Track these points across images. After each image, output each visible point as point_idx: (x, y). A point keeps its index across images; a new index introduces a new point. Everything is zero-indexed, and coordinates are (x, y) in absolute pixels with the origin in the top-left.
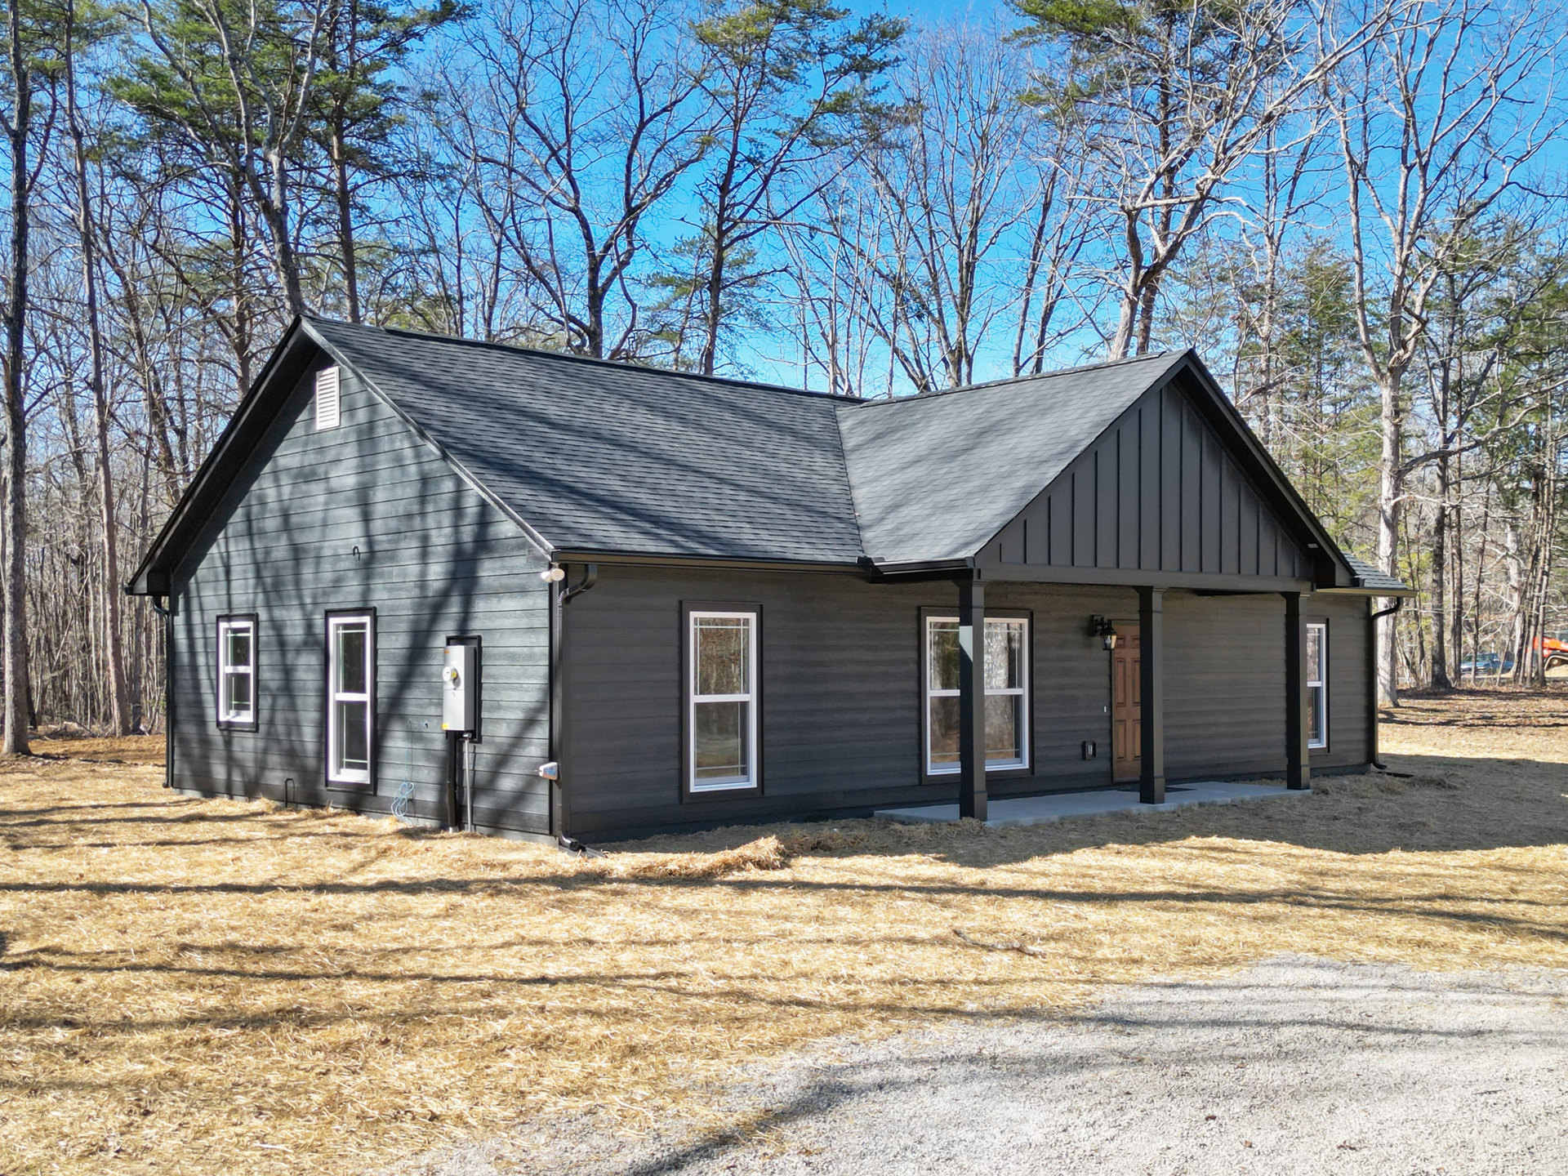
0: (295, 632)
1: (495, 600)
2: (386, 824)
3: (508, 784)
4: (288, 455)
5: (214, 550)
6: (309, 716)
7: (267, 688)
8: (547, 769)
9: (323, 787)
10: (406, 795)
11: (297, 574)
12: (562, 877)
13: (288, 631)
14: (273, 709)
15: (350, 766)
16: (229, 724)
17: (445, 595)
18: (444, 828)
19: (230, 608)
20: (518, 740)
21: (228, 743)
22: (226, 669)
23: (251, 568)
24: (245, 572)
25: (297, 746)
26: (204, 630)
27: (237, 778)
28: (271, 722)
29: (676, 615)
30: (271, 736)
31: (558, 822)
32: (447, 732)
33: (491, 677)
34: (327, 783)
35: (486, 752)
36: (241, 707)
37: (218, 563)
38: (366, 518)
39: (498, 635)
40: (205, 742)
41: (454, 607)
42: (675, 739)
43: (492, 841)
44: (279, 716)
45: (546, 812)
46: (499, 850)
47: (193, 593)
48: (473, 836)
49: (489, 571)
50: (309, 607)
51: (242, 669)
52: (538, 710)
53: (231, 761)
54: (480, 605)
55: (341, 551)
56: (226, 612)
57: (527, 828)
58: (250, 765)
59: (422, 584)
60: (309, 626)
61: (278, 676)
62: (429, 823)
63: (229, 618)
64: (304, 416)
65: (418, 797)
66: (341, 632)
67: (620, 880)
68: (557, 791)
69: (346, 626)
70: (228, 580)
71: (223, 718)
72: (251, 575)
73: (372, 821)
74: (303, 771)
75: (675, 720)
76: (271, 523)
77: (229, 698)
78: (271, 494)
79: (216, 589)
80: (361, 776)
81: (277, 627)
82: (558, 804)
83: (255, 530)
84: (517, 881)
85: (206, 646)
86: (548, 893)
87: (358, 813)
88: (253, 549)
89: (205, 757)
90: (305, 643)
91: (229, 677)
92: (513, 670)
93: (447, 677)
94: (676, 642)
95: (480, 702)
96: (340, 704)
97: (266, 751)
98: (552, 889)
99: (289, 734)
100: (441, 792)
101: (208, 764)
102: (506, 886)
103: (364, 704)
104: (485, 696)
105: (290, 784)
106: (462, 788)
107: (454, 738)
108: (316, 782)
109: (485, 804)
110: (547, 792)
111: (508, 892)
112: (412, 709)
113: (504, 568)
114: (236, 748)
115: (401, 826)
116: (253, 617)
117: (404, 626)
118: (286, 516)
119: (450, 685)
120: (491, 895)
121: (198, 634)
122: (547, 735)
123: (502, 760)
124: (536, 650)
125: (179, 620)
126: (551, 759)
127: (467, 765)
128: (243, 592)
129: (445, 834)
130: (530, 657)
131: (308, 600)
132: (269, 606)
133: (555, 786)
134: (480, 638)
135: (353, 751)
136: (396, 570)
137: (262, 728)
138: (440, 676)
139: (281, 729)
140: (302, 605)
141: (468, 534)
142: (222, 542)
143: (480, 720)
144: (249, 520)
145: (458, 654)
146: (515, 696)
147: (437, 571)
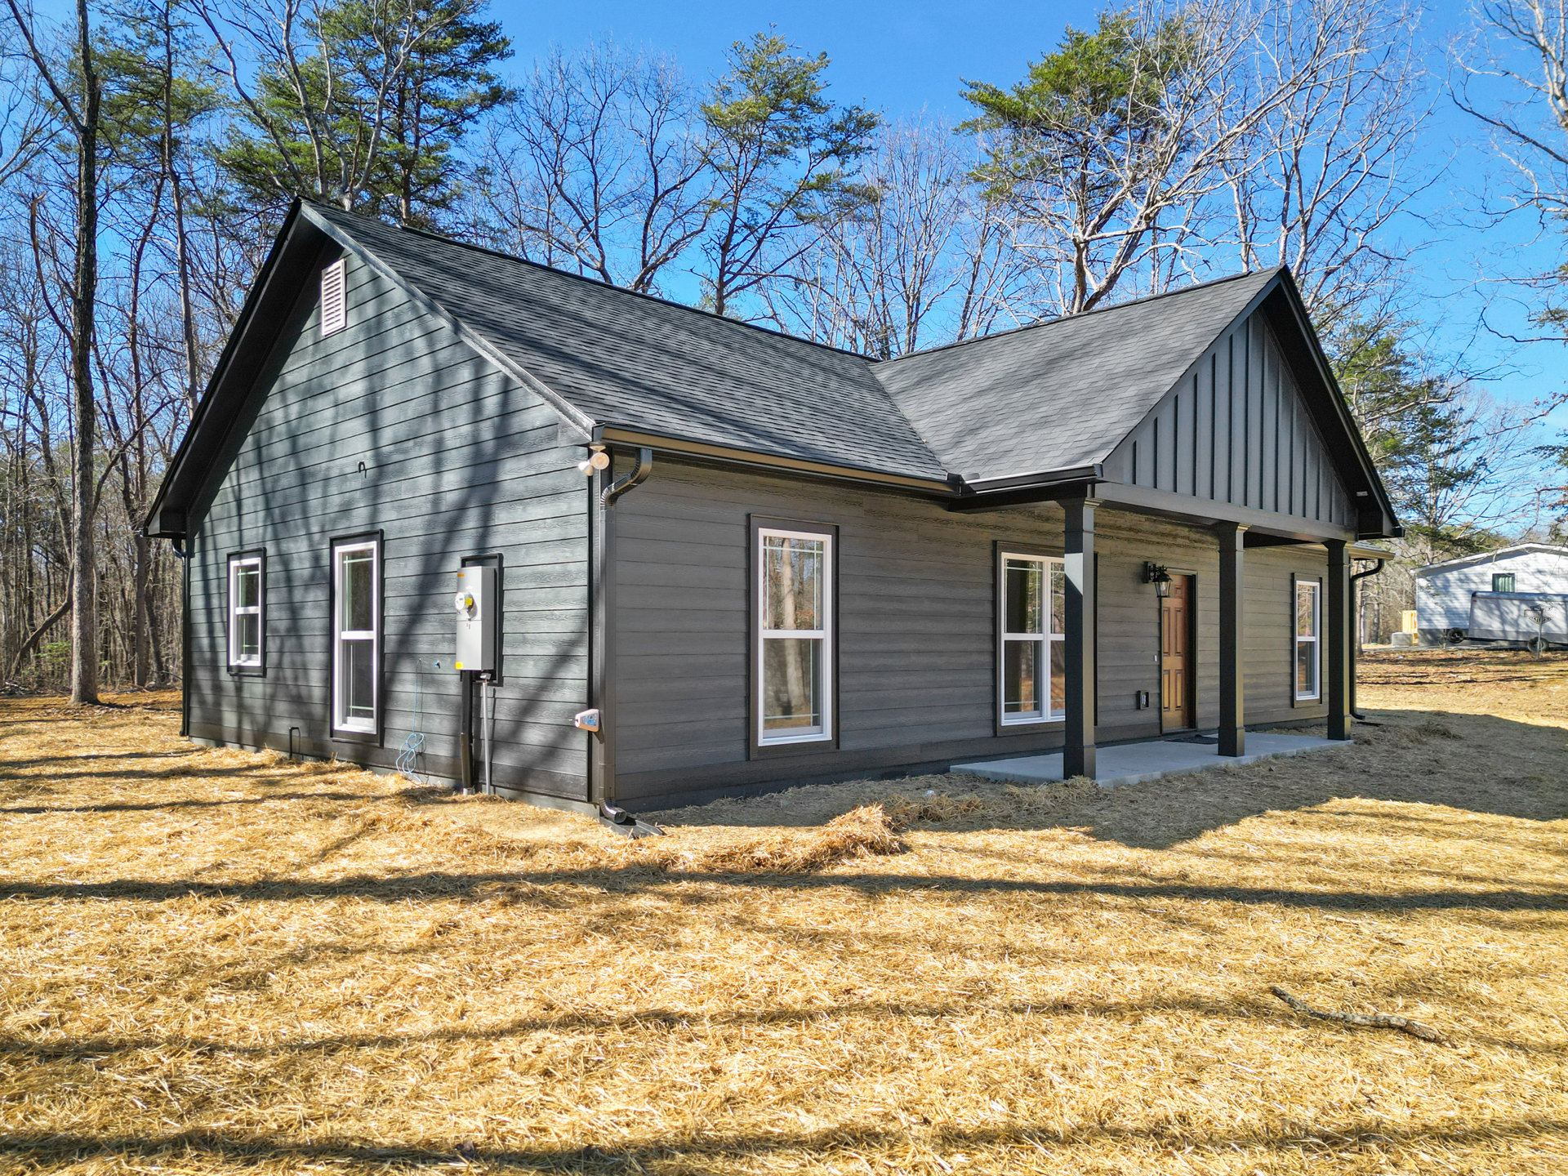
0: (302, 566)
1: (519, 508)
2: (390, 783)
3: (535, 736)
4: (296, 371)
5: (226, 484)
6: (317, 658)
7: (275, 630)
8: (587, 718)
9: (327, 737)
10: (415, 748)
11: (304, 501)
12: (607, 870)
13: (295, 565)
14: (281, 652)
15: (357, 713)
16: (240, 668)
17: (462, 508)
18: (458, 789)
19: (241, 545)
20: (548, 681)
21: (239, 689)
22: (237, 610)
23: (261, 499)
24: (255, 505)
25: (304, 691)
26: (218, 569)
27: (247, 726)
28: (279, 666)
29: (742, 531)
30: (278, 681)
31: (599, 786)
32: (462, 672)
33: (515, 603)
34: (332, 733)
35: (509, 697)
36: (251, 651)
37: (231, 498)
38: (374, 429)
39: (523, 551)
40: (217, 688)
41: (472, 521)
42: (741, 682)
43: (515, 807)
44: (287, 659)
45: (583, 773)
46: (523, 822)
47: (208, 532)
48: (492, 800)
49: (512, 472)
50: (317, 537)
51: (252, 610)
52: (573, 644)
53: (241, 708)
54: (501, 516)
55: (348, 470)
56: (237, 549)
57: (559, 793)
58: (259, 711)
59: (437, 495)
60: (316, 559)
61: (284, 615)
62: (440, 783)
63: (239, 555)
64: (309, 324)
65: (429, 751)
66: (347, 562)
67: (692, 877)
68: (599, 748)
69: (353, 555)
70: (240, 515)
71: (233, 663)
72: (260, 507)
73: (377, 778)
74: (308, 717)
75: (741, 659)
76: (280, 448)
77: (239, 642)
78: (278, 416)
79: (229, 526)
80: (366, 725)
81: (285, 559)
82: (599, 763)
83: (265, 458)
84: (543, 878)
85: (219, 587)
86: (587, 899)
87: (364, 767)
88: (262, 479)
89: (218, 704)
90: (313, 577)
91: (240, 618)
92: (541, 594)
93: (460, 605)
94: (743, 563)
95: (502, 635)
96: (347, 643)
97: (273, 697)
98: (594, 891)
99: (296, 678)
100: (456, 744)
101: (220, 712)
102: (526, 887)
103: (371, 641)
104: (507, 627)
105: (295, 733)
106: (479, 740)
107: (471, 679)
108: (322, 732)
109: (507, 760)
110: (584, 747)
111: (530, 898)
112: (423, 647)
113: (530, 466)
114: (246, 694)
115: (408, 785)
116: (262, 552)
117: (414, 549)
118: (293, 437)
119: (465, 615)
120: (504, 905)
121: (212, 575)
122: (585, 675)
123: (529, 705)
124: (572, 567)
125: (195, 561)
126: (590, 706)
127: (485, 713)
128: (254, 527)
129: (457, 797)
130: (565, 575)
131: (315, 529)
132: (277, 539)
133: (595, 740)
134: (501, 557)
135: (359, 698)
136: (404, 484)
137: (270, 673)
138: (453, 606)
139: (288, 673)
140: (309, 534)
141: (487, 432)
142: (234, 475)
143: (501, 657)
144: (258, 448)
145: (474, 577)
146: (544, 626)
147: (452, 480)
